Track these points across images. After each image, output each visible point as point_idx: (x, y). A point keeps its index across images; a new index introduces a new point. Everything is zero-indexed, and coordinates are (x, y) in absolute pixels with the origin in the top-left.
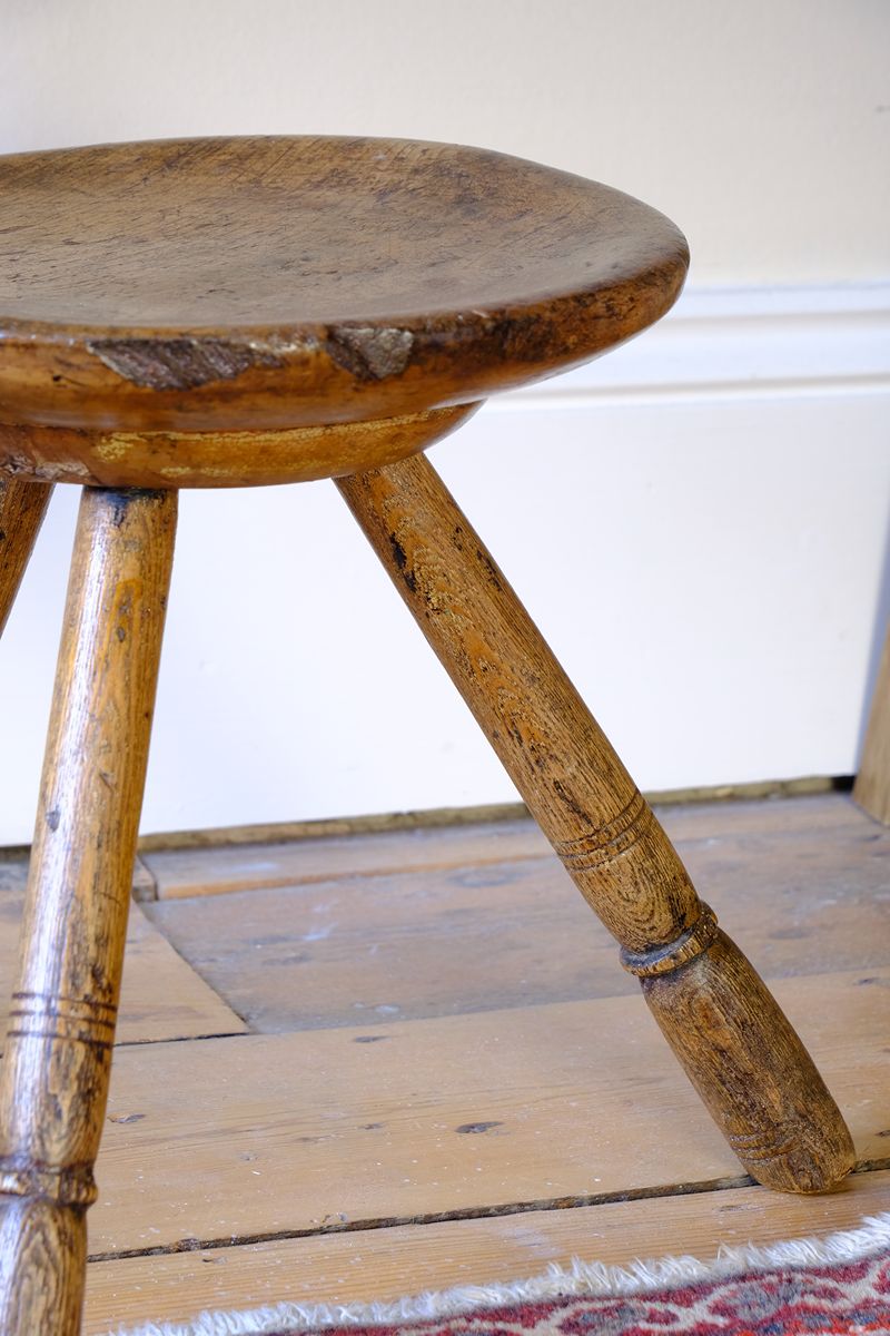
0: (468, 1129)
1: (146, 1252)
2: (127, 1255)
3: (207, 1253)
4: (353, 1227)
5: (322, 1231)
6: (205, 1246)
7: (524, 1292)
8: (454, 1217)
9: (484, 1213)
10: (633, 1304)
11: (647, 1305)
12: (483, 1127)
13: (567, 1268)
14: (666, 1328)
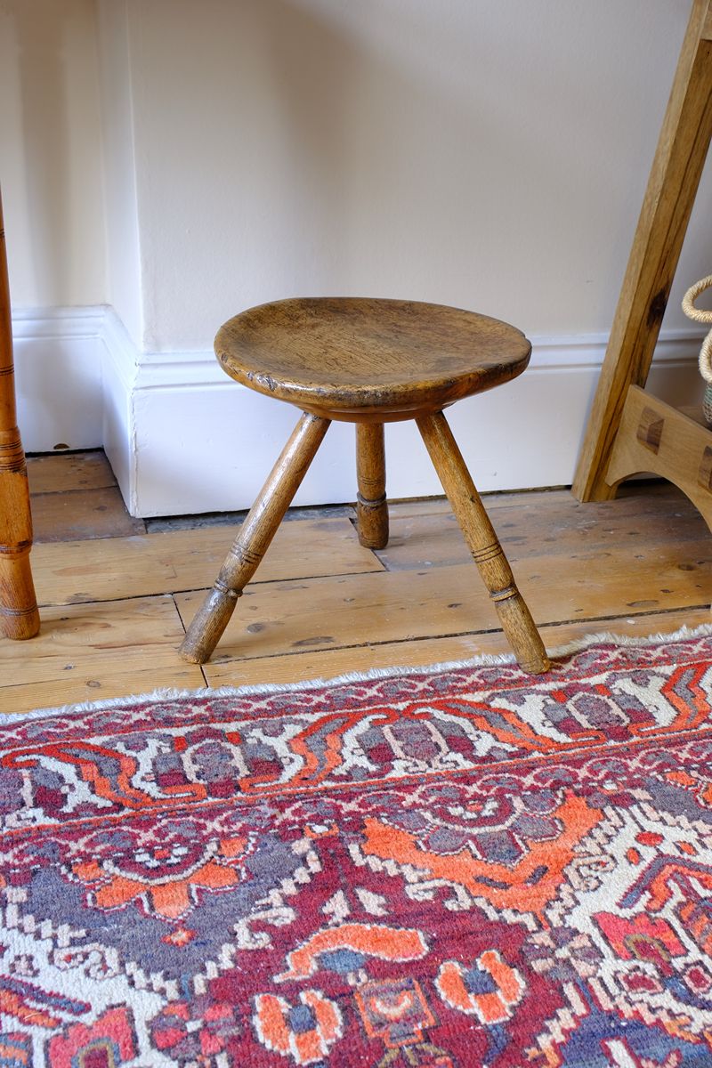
0: (451, 606)
1: (354, 646)
2: (348, 647)
3: (372, 647)
4: (416, 639)
5: (407, 640)
6: (372, 644)
7: (467, 664)
8: (446, 636)
9: (456, 635)
10: (500, 669)
11: (504, 670)
12: (456, 605)
13: (480, 656)
14: (510, 678)
